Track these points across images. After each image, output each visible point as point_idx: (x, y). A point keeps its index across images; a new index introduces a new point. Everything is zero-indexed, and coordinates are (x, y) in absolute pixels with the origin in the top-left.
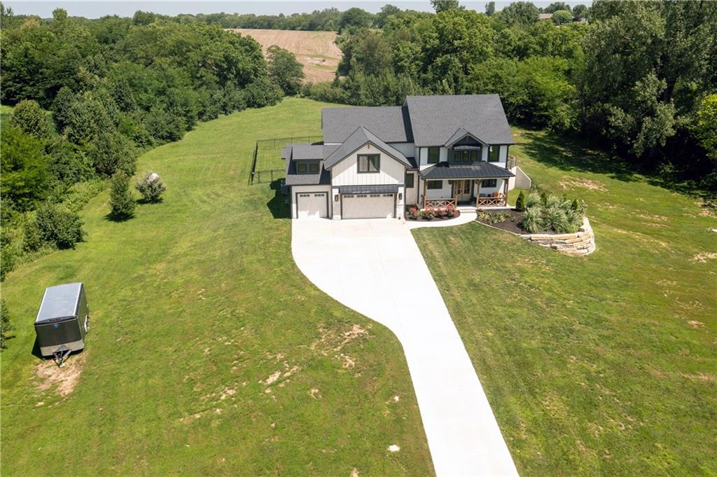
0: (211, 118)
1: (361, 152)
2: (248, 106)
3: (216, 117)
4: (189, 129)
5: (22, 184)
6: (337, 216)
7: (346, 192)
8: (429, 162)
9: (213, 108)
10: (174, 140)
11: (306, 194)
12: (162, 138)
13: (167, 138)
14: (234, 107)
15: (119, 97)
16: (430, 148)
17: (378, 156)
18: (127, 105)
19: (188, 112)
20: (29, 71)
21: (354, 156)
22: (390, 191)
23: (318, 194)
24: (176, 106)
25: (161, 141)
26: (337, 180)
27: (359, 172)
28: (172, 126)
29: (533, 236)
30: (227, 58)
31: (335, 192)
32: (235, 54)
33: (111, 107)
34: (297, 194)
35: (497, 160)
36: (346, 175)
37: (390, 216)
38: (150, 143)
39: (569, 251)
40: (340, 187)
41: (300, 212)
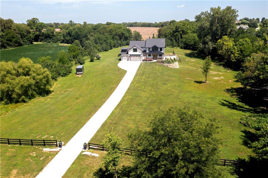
0: (117, 47)
1: (134, 48)
2: (127, 45)
3: (118, 47)
4: (111, 49)
6: (129, 60)
7: (131, 55)
8: (148, 51)
9: (117, 45)
10: (107, 51)
11: (124, 56)
12: (104, 50)
13: (105, 50)
14: (123, 45)
15: (95, 41)
16: (148, 48)
17: (137, 49)
18: (97, 43)
19: (111, 45)
21: (132, 49)
22: (139, 55)
23: (126, 56)
24: (108, 44)
25: (103, 51)
26: (129, 53)
27: (133, 52)
28: (106, 48)
29: (164, 64)
30: (122, 33)
31: (129, 55)
32: (124, 32)
33: (93, 43)
34: (122, 56)
36: (131, 52)
37: (139, 60)
38: (101, 51)
39: (170, 67)
40: (130, 55)
41: (123, 59)
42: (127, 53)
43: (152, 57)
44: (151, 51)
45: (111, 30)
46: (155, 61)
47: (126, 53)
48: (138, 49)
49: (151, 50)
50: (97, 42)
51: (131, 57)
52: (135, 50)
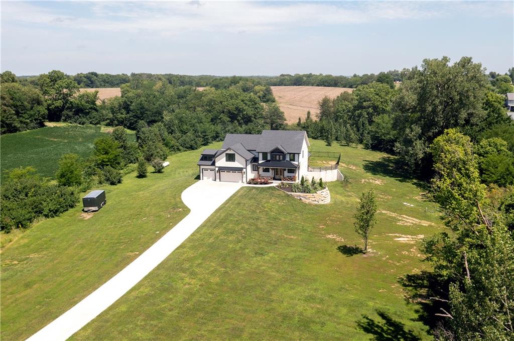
1: (227, 152)
4: (204, 145)
5: (107, 160)
6: (218, 180)
7: (221, 169)
8: (263, 160)
10: (193, 149)
11: (206, 170)
13: (189, 148)
15: (169, 127)
16: (263, 153)
17: (234, 154)
18: (172, 131)
19: (205, 136)
20: (141, 112)
21: (224, 154)
22: (240, 170)
23: (212, 170)
24: (198, 132)
25: (185, 149)
26: (217, 164)
27: (226, 161)
28: (193, 142)
29: (292, 193)
30: (237, 108)
31: (217, 169)
33: (162, 132)
34: (202, 169)
35: (294, 161)
36: (221, 162)
37: (240, 182)
38: (179, 149)
39: (307, 201)
40: (219, 167)
41: (204, 177)
42: (213, 164)
43: (271, 174)
44: (269, 161)
45: (211, 100)
46: (276, 183)
47: (212, 162)
48: (237, 156)
49: (269, 158)
50: (173, 129)
51: (221, 173)
52: (231, 158)
